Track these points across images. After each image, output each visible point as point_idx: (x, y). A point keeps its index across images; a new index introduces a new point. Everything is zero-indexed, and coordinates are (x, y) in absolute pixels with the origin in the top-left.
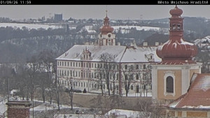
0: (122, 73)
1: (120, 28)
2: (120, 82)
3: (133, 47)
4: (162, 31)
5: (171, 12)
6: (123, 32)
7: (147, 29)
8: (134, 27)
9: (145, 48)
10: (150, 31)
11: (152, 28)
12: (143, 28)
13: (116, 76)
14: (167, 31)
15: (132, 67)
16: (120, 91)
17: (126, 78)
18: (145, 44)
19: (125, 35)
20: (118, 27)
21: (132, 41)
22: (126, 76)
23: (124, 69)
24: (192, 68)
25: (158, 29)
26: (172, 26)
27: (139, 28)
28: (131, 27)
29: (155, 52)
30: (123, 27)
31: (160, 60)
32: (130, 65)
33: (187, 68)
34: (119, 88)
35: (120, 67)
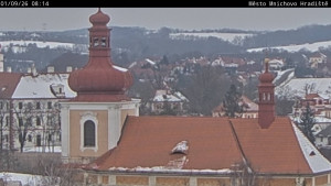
0: (15, 115)
1: (11, 45)
2: (11, 129)
3: (31, 74)
4: (77, 49)
5: (92, 19)
6: (15, 50)
7: (53, 45)
8: (33, 42)
9: (50, 76)
10: (59, 49)
11: (61, 44)
12: (48, 44)
13: (4, 120)
14: (85, 50)
15: (29, 106)
16: (12, 143)
17: (21, 124)
18: (51, 70)
19: (20, 56)
20: (8, 43)
21: (30, 65)
22: (20, 120)
23: (18, 109)
24: (124, 107)
25: (71, 45)
26: (92, 41)
27: (41, 45)
28: (28, 43)
29: (65, 83)
30: (15, 43)
31: (75, 94)
32: (26, 102)
33: (117, 107)
34: (10, 138)
35: (12, 106)
